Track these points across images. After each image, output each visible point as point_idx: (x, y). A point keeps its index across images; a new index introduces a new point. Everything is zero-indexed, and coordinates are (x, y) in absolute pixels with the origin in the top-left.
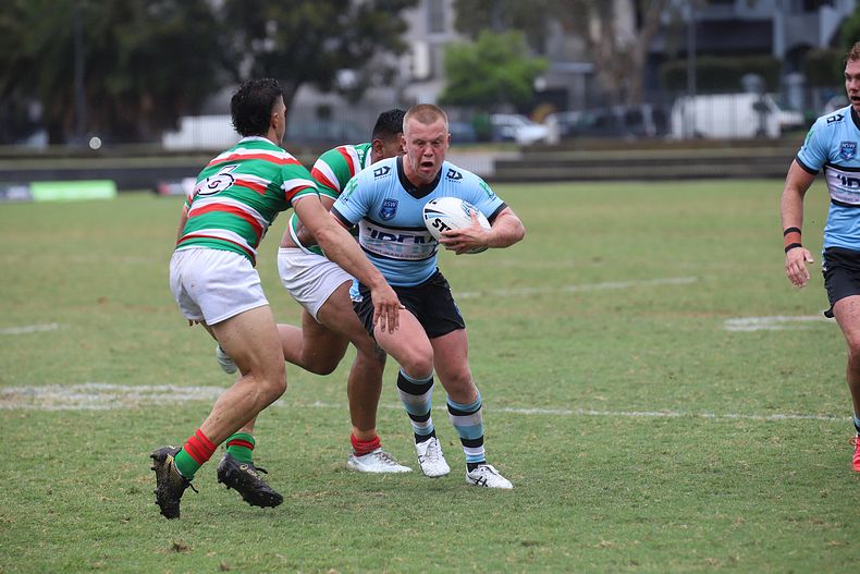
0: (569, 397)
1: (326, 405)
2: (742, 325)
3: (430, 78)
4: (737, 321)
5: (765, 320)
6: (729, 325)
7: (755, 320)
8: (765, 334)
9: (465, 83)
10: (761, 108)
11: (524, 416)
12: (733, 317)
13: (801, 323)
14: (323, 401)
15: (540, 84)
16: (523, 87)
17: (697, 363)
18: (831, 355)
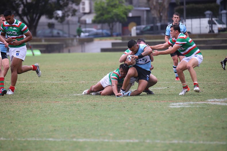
0: (99, 134)
1: (5, 139)
2: (176, 105)
3: (90, 13)
4: (175, 104)
5: (185, 103)
6: (171, 105)
7: (181, 104)
8: (183, 109)
9: (102, 15)
10: (211, 23)
11: (79, 142)
12: (174, 102)
13: (198, 104)
14: (4, 137)
15: (130, 15)
16: (124, 16)
17: (152, 120)
18: (204, 117)
